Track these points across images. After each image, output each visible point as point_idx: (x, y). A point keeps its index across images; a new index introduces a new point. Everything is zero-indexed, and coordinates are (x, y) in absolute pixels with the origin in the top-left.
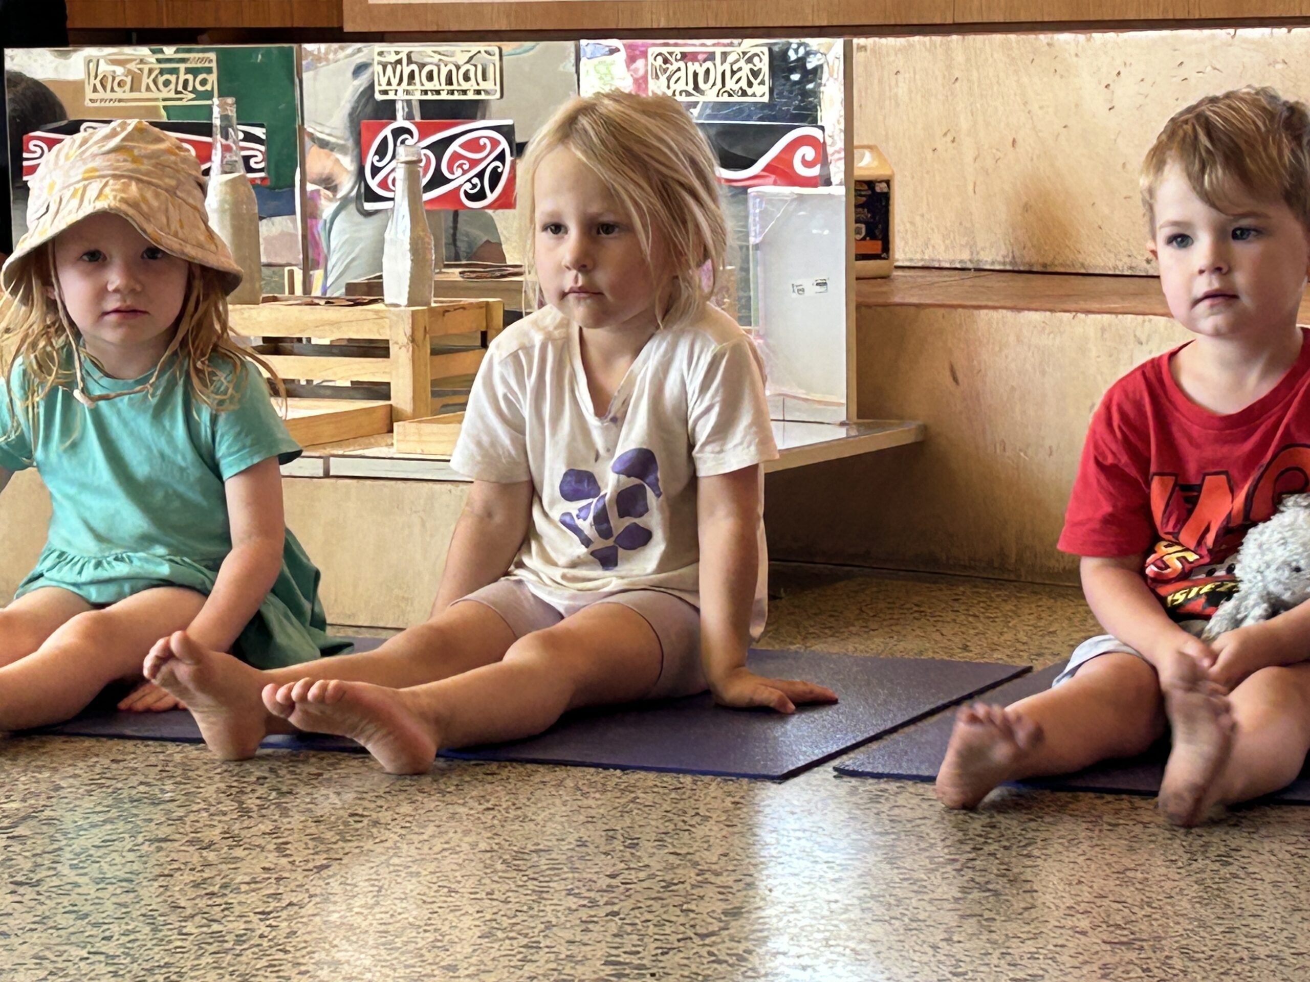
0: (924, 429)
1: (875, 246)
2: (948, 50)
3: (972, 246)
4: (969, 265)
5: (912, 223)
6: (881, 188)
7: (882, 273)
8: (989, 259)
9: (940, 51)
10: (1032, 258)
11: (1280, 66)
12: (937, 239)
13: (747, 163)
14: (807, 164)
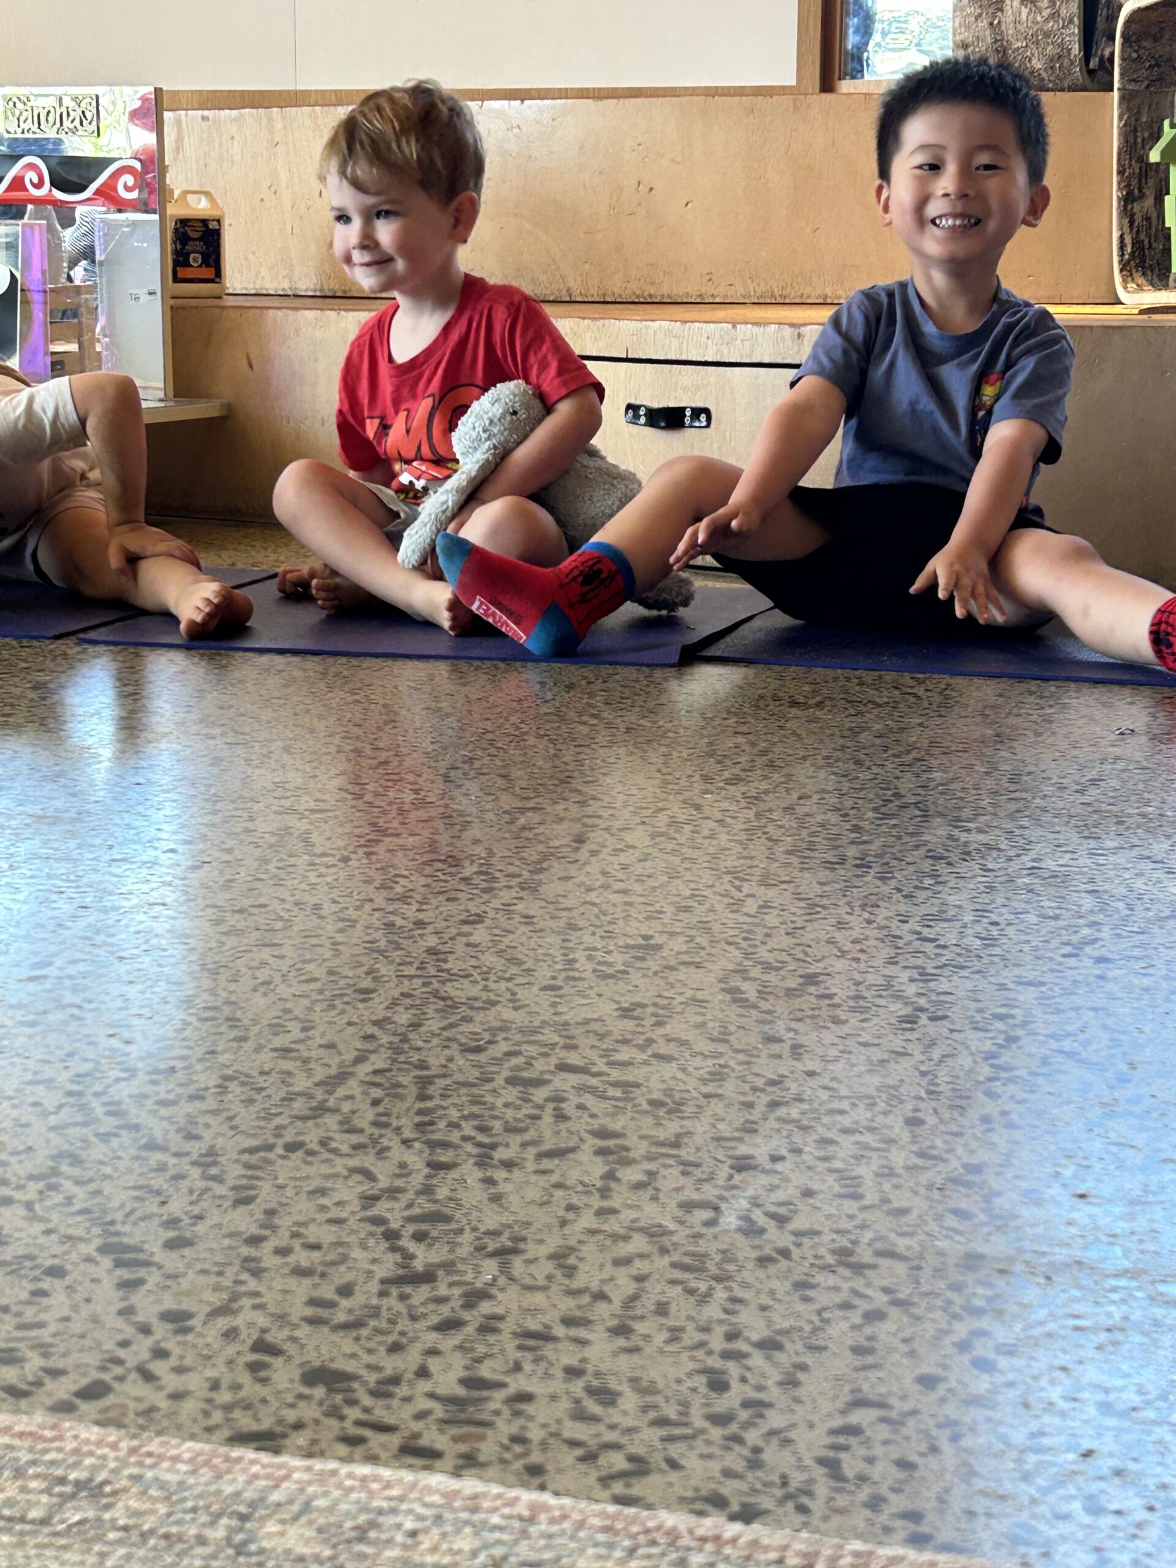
0: (229, 406)
1: (209, 273)
2: (270, 119)
3: (289, 277)
4: (290, 292)
5: (246, 259)
6: (212, 225)
7: (215, 294)
8: (304, 287)
9: (265, 120)
10: (335, 286)
11: (516, 131)
12: (264, 272)
13: (81, 189)
14: (128, 189)
